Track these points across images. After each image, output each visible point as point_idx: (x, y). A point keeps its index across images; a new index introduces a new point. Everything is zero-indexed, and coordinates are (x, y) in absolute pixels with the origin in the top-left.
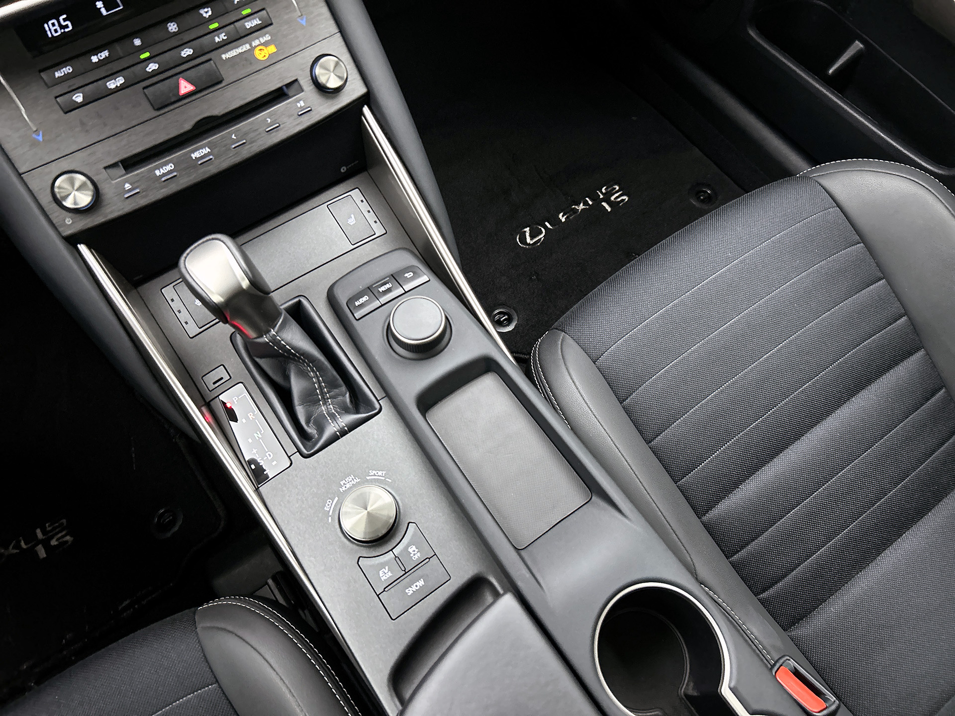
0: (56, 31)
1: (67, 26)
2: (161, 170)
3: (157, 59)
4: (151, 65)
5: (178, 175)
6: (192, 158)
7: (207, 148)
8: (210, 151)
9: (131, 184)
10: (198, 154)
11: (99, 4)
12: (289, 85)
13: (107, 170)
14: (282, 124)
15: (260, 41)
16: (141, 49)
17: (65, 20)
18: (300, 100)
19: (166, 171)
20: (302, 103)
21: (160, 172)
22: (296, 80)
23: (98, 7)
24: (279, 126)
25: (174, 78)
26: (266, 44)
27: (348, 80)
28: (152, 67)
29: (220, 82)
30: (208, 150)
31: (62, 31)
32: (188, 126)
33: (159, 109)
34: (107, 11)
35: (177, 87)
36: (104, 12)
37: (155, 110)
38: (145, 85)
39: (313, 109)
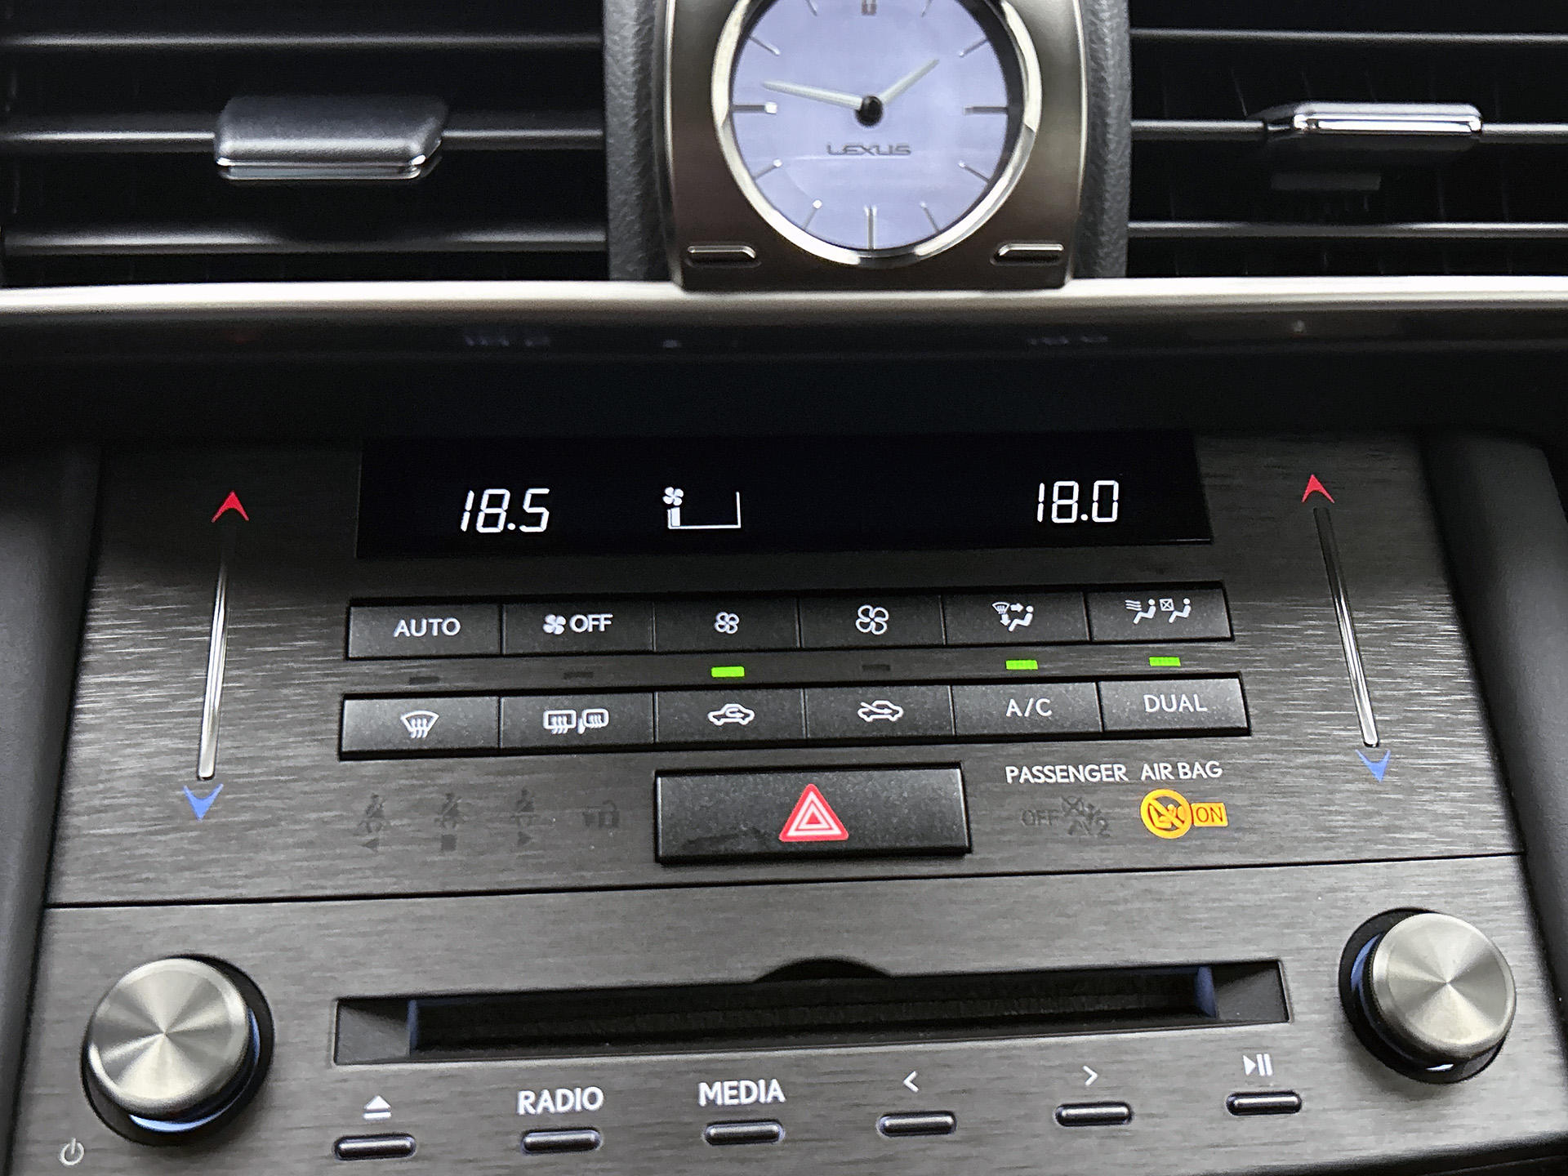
0: (491, 520)
1: (536, 519)
2: (546, 1094)
3: (760, 695)
4: (727, 708)
5: (602, 1143)
6: (697, 1096)
7: (775, 1083)
8: (782, 1099)
9: (394, 1107)
10: (728, 1093)
11: (673, 496)
12: (1230, 973)
13: (344, 1014)
14: (1142, 1116)
15: (1175, 772)
16: (727, 651)
17: (537, 501)
18: (1263, 1050)
19: (561, 1109)
20: (1265, 1065)
21: (534, 1105)
22: (1272, 965)
23: (667, 500)
24: (1129, 1117)
25: (792, 776)
26: (1197, 792)
27: (1505, 1047)
28: (734, 714)
29: (957, 853)
30: (776, 1089)
31: (512, 527)
32: (746, 967)
33: (667, 862)
34: (682, 524)
35: (787, 811)
36: (674, 520)
37: (657, 859)
38: (667, 766)
39: (1305, 1106)
